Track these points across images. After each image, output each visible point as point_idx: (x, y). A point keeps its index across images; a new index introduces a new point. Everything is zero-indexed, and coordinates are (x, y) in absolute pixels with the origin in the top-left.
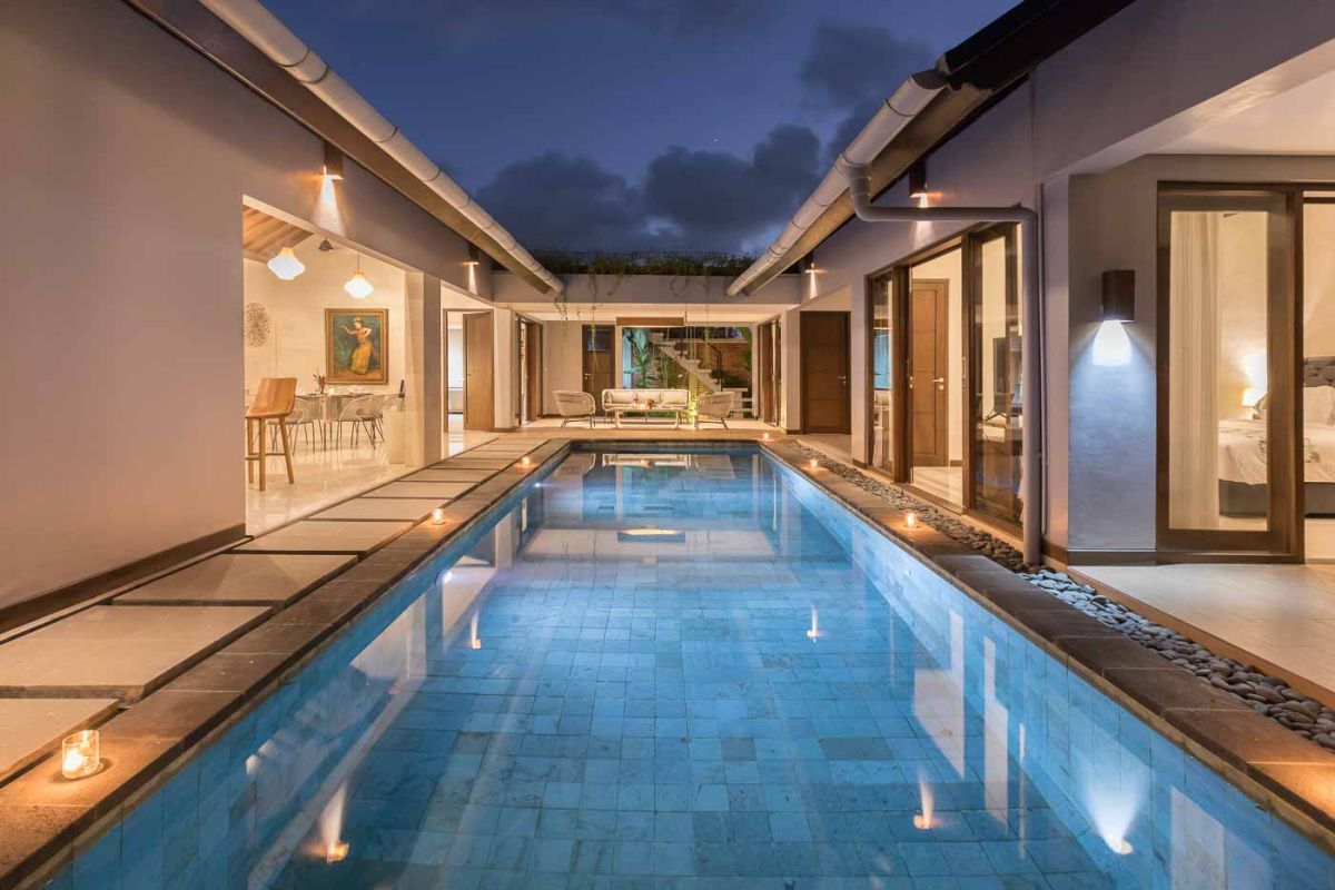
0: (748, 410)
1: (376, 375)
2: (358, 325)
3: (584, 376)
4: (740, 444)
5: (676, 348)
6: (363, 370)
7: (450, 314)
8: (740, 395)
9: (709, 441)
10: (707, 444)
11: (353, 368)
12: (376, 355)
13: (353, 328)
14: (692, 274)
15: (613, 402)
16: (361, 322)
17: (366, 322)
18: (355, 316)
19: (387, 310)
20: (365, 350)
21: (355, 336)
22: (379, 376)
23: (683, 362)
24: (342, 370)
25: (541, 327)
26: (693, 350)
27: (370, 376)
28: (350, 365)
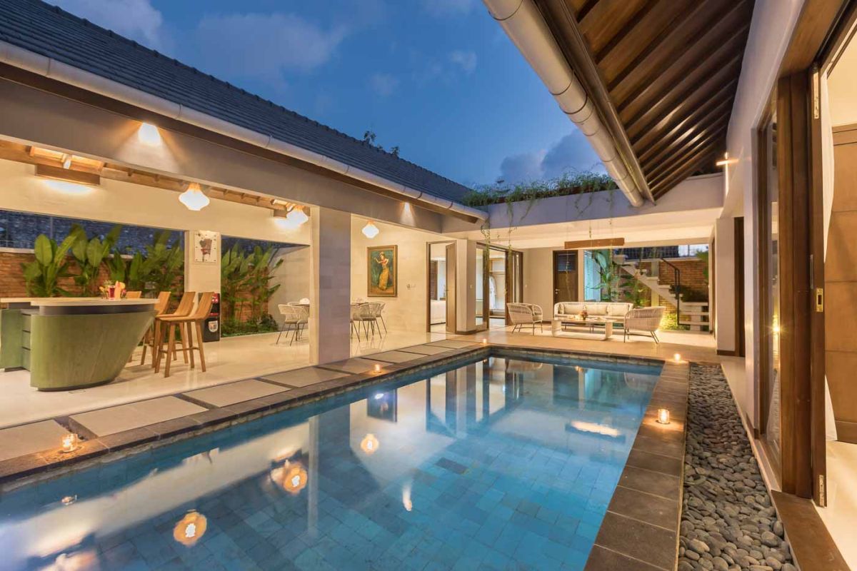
0: (705, 324)
1: (391, 291)
2: (382, 257)
3: (555, 291)
4: (646, 364)
5: (637, 267)
6: (385, 287)
7: (432, 245)
8: (700, 309)
9: (613, 356)
10: (609, 360)
11: (380, 286)
12: (391, 278)
13: (380, 259)
14: (596, 191)
15: (565, 313)
16: (384, 255)
17: (386, 255)
18: (380, 252)
19: (397, 246)
20: (385, 274)
21: (381, 264)
22: (392, 292)
23: (645, 280)
24: (375, 287)
25: (521, 254)
26: (654, 268)
27: (388, 291)
28: (378, 284)
